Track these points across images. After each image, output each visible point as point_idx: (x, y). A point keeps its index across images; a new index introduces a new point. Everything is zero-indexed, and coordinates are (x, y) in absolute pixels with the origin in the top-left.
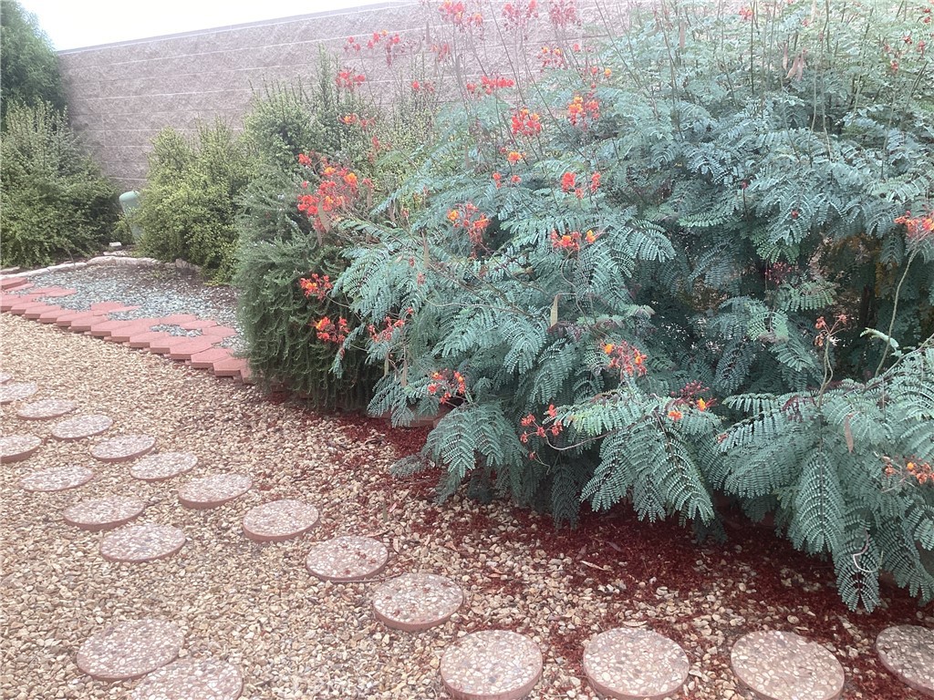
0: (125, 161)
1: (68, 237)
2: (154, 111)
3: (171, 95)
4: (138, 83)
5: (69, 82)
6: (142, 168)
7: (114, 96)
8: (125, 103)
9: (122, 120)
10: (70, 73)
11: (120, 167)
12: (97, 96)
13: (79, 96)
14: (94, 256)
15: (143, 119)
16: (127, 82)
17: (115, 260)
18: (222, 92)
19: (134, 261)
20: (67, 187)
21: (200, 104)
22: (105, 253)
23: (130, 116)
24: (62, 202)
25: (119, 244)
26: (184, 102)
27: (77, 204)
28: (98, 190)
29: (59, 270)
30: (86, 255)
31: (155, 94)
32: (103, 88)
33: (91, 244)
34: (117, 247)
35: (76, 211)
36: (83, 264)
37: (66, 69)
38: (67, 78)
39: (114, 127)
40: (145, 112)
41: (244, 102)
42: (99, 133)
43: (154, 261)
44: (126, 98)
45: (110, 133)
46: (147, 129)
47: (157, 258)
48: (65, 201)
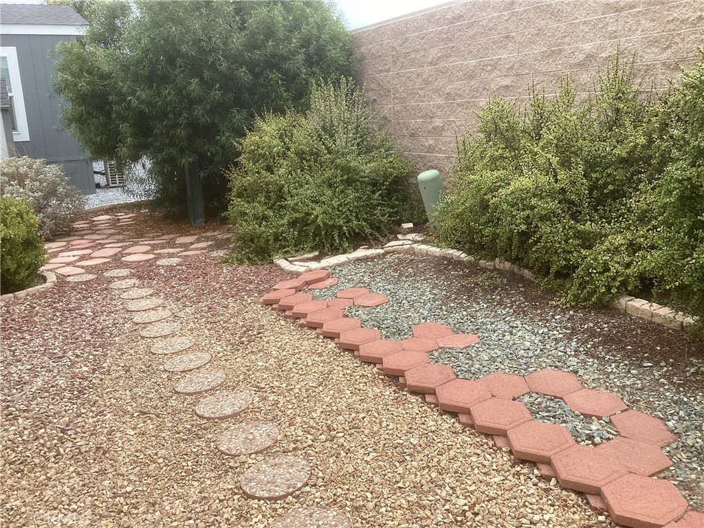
0: (412, 135)
1: (365, 220)
2: (450, 82)
3: (473, 62)
4: (434, 53)
5: (362, 59)
6: (431, 142)
7: (406, 69)
8: (418, 75)
9: (412, 93)
10: (362, 50)
11: (406, 142)
12: (388, 71)
13: (370, 72)
14: (389, 241)
15: (436, 91)
16: (422, 53)
17: (413, 248)
18: (544, 52)
19: (436, 251)
20: (367, 167)
21: (512, 68)
22: (399, 236)
23: (422, 89)
24: (362, 183)
25: (411, 225)
26: (489, 68)
27: (374, 184)
28: (394, 168)
29: (358, 260)
30: (381, 239)
31: (455, 61)
32: (395, 62)
33: (385, 226)
34: (409, 228)
35: (373, 192)
36: (380, 251)
37: (359, 47)
38: (358, 56)
39: (403, 100)
40: (440, 82)
41: (576, 61)
42: (388, 108)
43: (463, 256)
44: (419, 70)
45: (398, 107)
46: (440, 101)
47: (469, 253)
48: (364, 182)
